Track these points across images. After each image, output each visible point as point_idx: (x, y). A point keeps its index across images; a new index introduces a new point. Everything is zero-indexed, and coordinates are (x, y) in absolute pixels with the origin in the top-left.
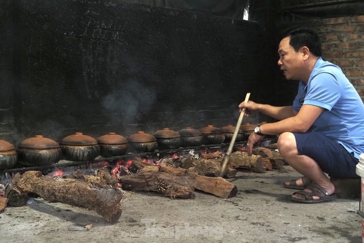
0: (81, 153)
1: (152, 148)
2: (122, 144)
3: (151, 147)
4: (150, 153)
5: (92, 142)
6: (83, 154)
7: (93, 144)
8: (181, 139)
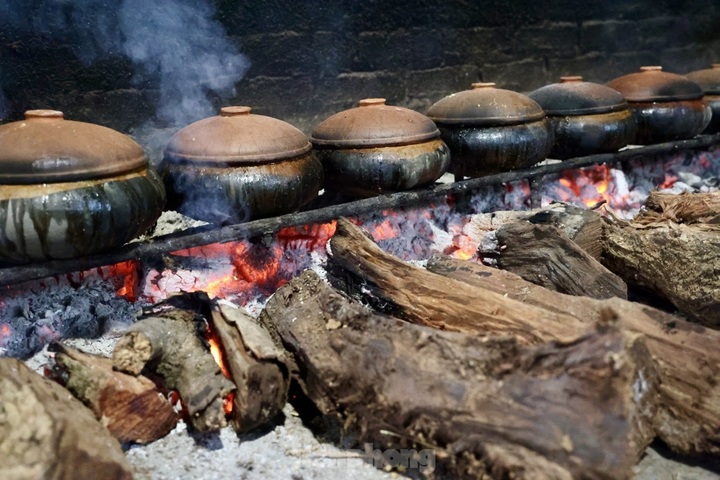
0: (29, 225)
1: (423, 174)
2: (277, 161)
3: (419, 168)
4: (414, 195)
5: (98, 163)
6: (42, 230)
7: (101, 169)
8: (548, 127)
